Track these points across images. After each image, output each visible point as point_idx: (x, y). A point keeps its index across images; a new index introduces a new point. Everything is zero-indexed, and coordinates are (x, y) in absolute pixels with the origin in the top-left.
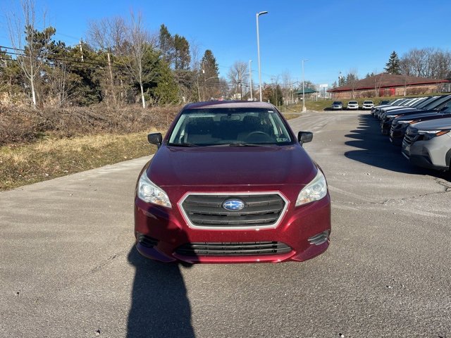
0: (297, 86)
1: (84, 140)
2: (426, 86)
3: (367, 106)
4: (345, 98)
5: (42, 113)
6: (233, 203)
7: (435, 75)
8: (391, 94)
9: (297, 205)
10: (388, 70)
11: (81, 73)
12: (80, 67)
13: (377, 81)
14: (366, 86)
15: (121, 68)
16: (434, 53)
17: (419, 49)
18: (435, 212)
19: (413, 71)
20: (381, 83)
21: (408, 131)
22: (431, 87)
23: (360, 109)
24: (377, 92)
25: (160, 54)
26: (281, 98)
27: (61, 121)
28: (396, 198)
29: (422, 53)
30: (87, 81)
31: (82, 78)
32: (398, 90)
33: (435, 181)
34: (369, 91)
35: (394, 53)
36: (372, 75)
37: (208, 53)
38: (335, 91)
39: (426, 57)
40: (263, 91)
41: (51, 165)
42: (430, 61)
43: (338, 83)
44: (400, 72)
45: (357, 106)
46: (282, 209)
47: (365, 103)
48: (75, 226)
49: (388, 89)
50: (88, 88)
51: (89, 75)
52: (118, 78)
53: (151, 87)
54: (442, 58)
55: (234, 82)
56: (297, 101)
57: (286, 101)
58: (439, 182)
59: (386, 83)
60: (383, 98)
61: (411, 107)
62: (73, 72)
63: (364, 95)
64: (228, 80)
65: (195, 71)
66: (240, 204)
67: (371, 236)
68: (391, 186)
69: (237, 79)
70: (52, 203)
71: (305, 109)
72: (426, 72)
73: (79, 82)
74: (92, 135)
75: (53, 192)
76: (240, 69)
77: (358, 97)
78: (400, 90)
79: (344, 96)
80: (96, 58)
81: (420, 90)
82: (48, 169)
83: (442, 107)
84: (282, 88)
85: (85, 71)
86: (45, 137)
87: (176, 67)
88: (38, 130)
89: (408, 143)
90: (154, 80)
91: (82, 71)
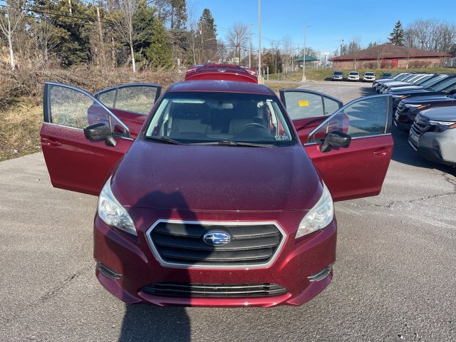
0: (297, 53)
1: (64, 108)
2: (428, 60)
3: (368, 78)
4: (346, 68)
5: (16, 76)
6: (215, 236)
7: (438, 48)
8: (393, 65)
9: (297, 237)
10: (391, 40)
11: (68, 27)
12: (68, 21)
13: (380, 52)
14: (368, 57)
15: (111, 24)
16: (439, 25)
17: (424, 20)
18: (446, 221)
19: (416, 42)
20: (384, 54)
21: (417, 119)
22: (434, 61)
23: (361, 80)
24: (379, 63)
25: (155, 10)
26: (281, 65)
27: (38, 85)
28: (403, 199)
29: (427, 25)
30: (75, 37)
31: (70, 33)
32: (400, 62)
33: (444, 178)
34: (371, 62)
35: (399, 23)
36: (375, 44)
37: (206, 12)
38: (336, 60)
39: (430, 29)
40: (262, 57)
41: (22, 138)
42: (434, 33)
43: (339, 51)
44: (403, 42)
45: (357, 78)
46: (278, 244)
47: (367, 74)
48: (34, 226)
49: (391, 61)
50: (76, 45)
51: (78, 30)
52: (109, 35)
53: (144, 47)
54: (447, 30)
55: (233, 44)
56: (296, 68)
57: (286, 69)
58: (448, 179)
59: (389, 54)
60: (385, 70)
61: (414, 85)
62: (61, 26)
63: (366, 66)
64: (226, 43)
65: (192, 32)
66: (226, 238)
67: (378, 255)
68: (396, 182)
69: (235, 42)
70: (15, 190)
71: (304, 78)
72: (430, 45)
73: (67, 37)
74: (73, 101)
75: (18, 175)
76: (240, 32)
77: (360, 68)
78: (403, 63)
79: (346, 66)
80: (86, 12)
81: (423, 63)
82: (17, 144)
83: (450, 89)
84: (282, 54)
85: (73, 26)
86: (18, 104)
87: (172, 27)
88: (11, 95)
89: (416, 132)
90: (147, 39)
91: (70, 26)
